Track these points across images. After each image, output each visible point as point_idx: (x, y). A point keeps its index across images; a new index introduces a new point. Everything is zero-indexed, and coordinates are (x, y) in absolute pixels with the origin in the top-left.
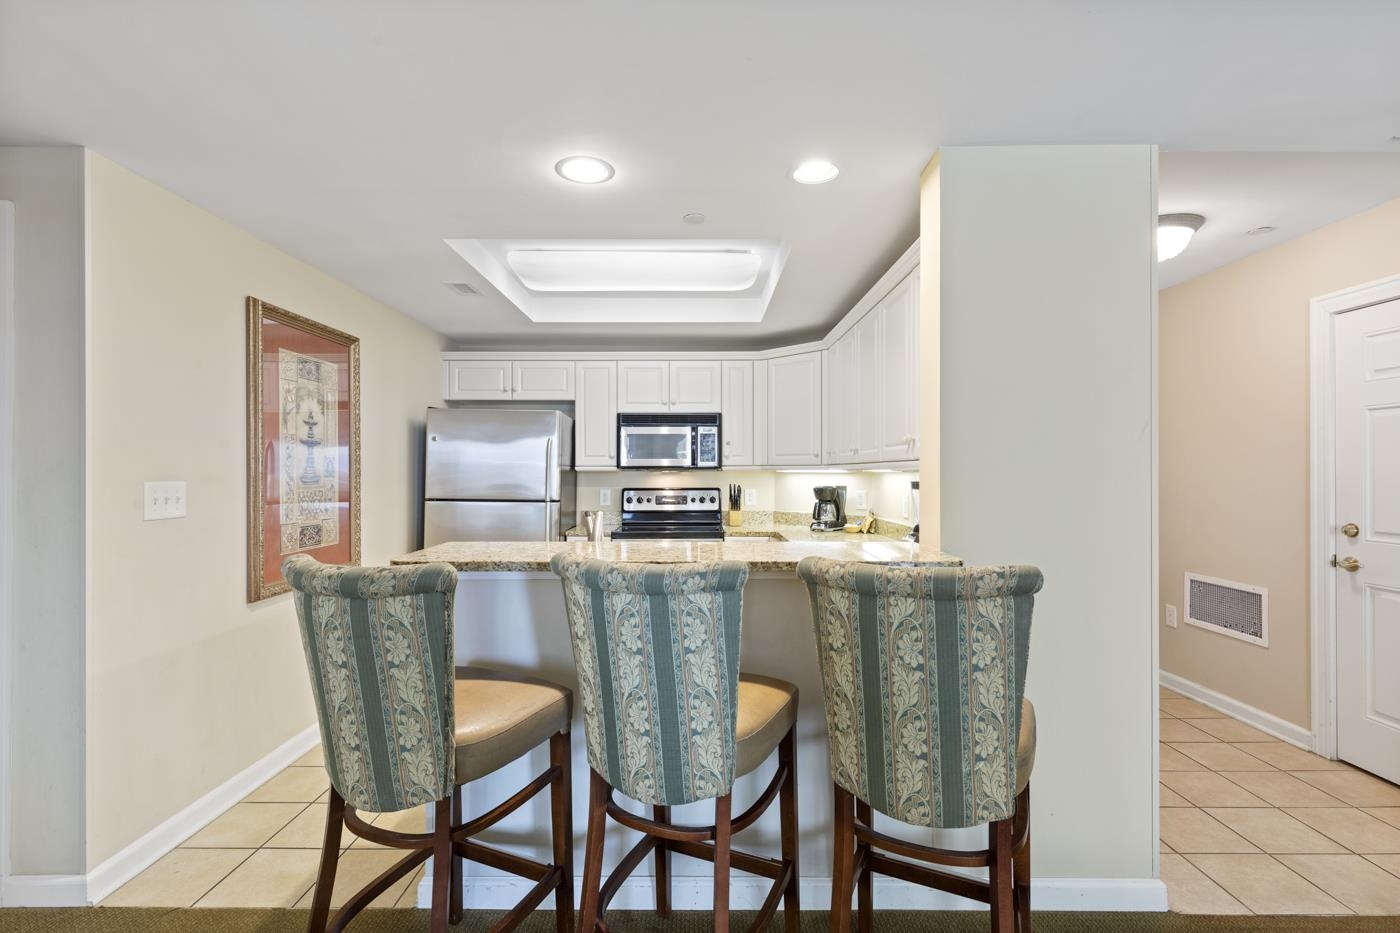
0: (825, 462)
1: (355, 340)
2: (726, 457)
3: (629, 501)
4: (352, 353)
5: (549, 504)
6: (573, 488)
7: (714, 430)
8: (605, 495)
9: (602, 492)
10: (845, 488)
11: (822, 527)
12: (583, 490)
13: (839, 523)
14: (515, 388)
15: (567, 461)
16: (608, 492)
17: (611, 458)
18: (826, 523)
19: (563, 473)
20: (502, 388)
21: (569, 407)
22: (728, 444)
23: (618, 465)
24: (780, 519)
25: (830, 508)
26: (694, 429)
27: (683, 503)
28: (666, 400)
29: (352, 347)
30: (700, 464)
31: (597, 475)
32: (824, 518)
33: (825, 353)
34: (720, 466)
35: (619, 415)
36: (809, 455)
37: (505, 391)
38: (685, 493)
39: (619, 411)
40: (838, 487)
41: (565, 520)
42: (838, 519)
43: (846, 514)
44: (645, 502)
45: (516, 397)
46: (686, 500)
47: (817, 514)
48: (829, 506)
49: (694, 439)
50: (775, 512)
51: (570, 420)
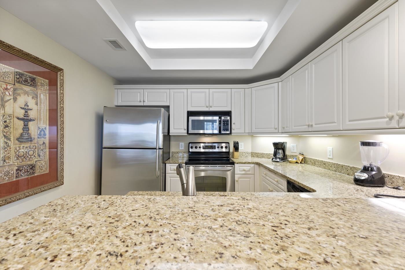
0: (280, 131)
1: (61, 70)
2: (233, 129)
3: (192, 148)
4: (59, 76)
5: (158, 150)
6: (168, 142)
7: (229, 118)
8: (182, 145)
9: (180, 144)
10: (286, 143)
11: (278, 160)
12: (173, 143)
13: (284, 158)
14: (145, 101)
15: (166, 131)
16: (183, 144)
17: (185, 130)
18: (279, 158)
19: (164, 136)
20: (139, 100)
21: (167, 108)
22: (234, 124)
23: (188, 133)
24: (254, 155)
25: (281, 151)
26: (220, 118)
27: (214, 149)
28: (208, 105)
29: (59, 73)
30: (223, 132)
31: (179, 137)
32: (278, 156)
33: (280, 83)
34: (231, 133)
35: (188, 112)
36: (272, 128)
37: (140, 101)
38: (214, 144)
39: (188, 110)
40: (284, 142)
41: (165, 155)
42: (284, 156)
43: (287, 154)
44: (198, 148)
45: (145, 104)
46: (215, 147)
47: (275, 154)
48: (280, 151)
49: (220, 122)
50: (252, 152)
51: (167, 114)
